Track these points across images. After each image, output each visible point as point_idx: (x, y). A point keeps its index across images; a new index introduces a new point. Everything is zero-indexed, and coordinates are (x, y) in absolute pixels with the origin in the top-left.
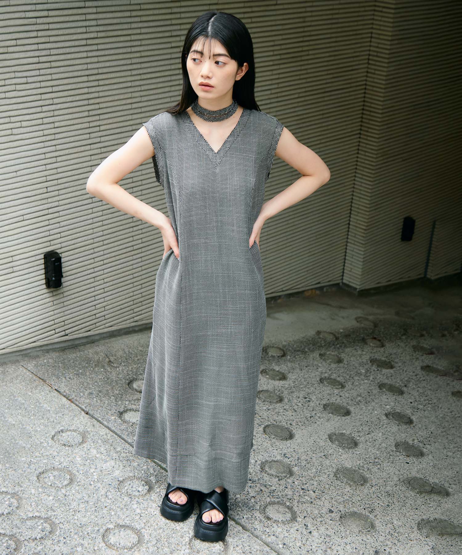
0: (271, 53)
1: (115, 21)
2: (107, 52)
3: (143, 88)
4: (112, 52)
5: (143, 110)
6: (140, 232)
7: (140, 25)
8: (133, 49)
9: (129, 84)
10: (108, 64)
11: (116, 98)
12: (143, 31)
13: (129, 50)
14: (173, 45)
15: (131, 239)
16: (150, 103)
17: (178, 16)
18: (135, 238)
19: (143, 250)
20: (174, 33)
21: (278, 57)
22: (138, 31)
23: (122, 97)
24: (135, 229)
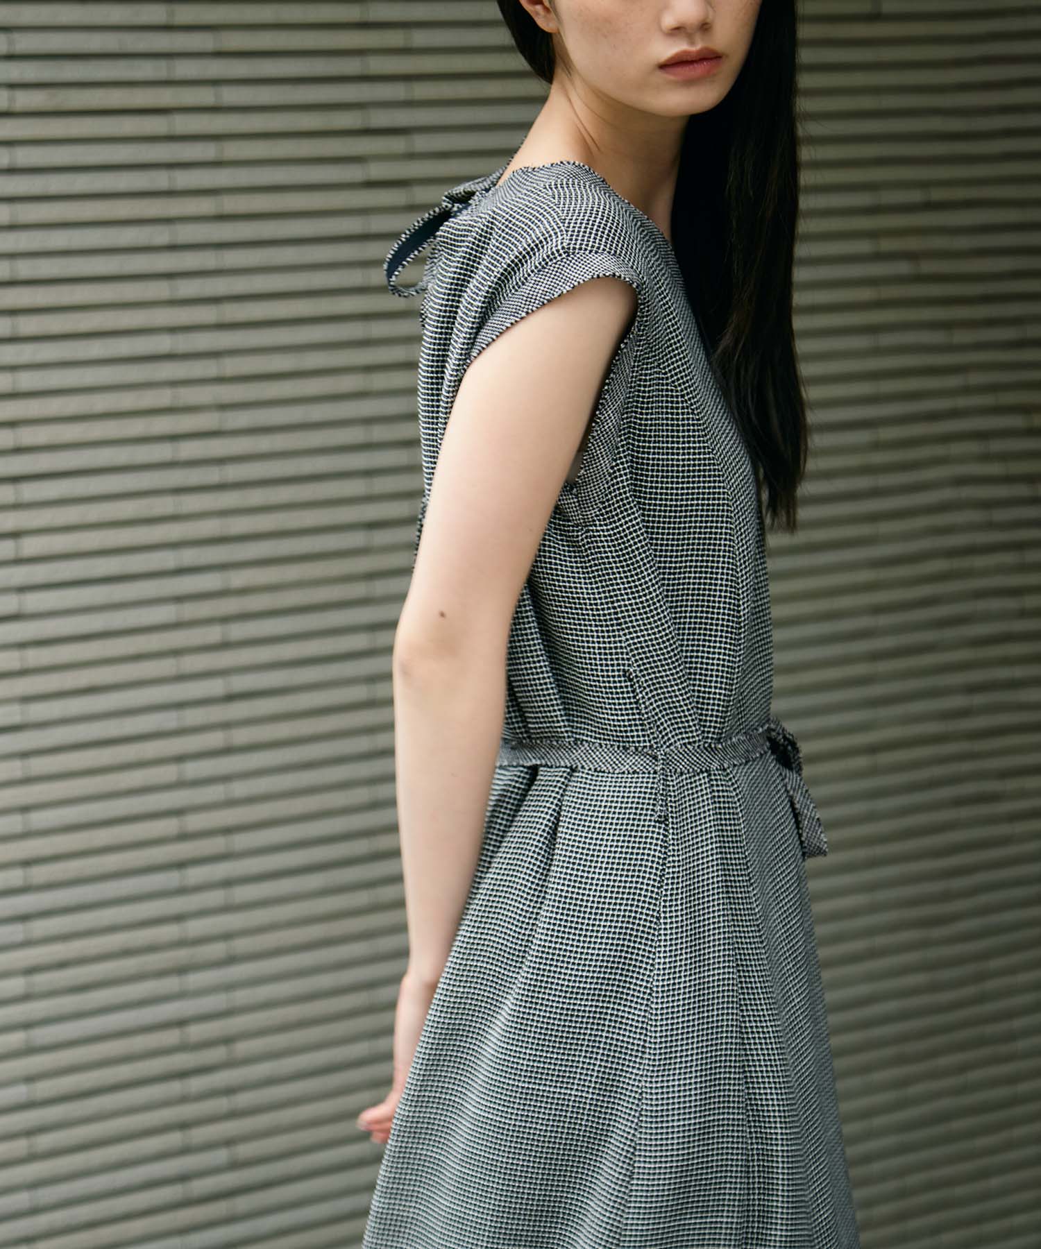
0: (864, 247)
1: (95, 42)
2: (56, 184)
3: (231, 366)
4: (81, 183)
5: (233, 473)
6: (221, 1104)
7: (216, 68)
8: (184, 179)
9: (164, 343)
10: (59, 239)
11: (100, 403)
12: (231, 96)
13: (161, 180)
14: (377, 171)
15: (174, 1139)
16: (264, 443)
17: (394, 38)
18: (199, 1135)
19: (242, 1203)
20: (381, 119)
21: (903, 268)
22: (205, 96)
23: (127, 401)
24: (196, 1084)
